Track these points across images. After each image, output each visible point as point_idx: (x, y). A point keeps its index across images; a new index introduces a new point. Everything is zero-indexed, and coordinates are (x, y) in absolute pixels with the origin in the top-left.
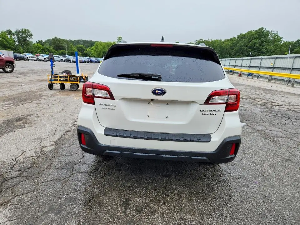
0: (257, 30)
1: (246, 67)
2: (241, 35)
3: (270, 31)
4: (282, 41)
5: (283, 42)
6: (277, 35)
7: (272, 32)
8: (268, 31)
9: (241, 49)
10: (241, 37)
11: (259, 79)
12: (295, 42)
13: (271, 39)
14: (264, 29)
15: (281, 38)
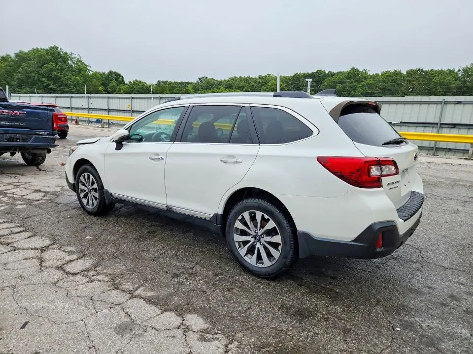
0: (48, 49)
1: (83, 109)
2: (20, 52)
3: (69, 53)
4: (89, 70)
5: (91, 73)
6: (81, 61)
7: (71, 55)
8: (66, 53)
9: (28, 77)
10: (22, 57)
11: (111, 127)
12: (106, 73)
13: (73, 65)
14: (59, 49)
15: (87, 66)
